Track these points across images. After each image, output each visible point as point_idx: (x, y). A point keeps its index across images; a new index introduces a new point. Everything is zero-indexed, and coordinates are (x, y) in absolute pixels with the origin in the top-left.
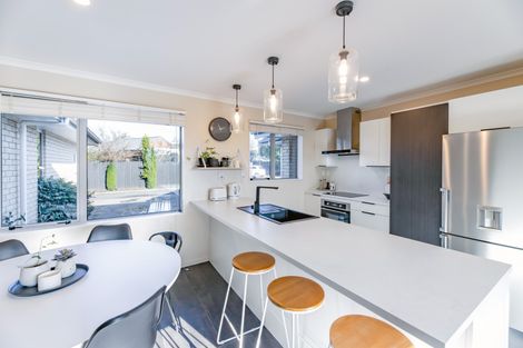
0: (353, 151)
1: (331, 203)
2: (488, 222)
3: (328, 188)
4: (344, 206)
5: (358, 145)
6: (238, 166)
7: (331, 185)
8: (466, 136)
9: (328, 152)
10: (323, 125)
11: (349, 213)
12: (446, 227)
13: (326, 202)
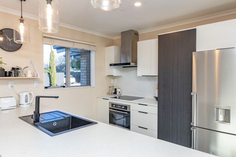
0: (132, 64)
1: (117, 105)
2: (221, 118)
3: (115, 93)
4: (126, 107)
5: (137, 60)
6: (29, 76)
7: (118, 90)
8: (206, 53)
9: (115, 65)
10: (111, 43)
11: (129, 112)
12: (195, 122)
13: (112, 104)
